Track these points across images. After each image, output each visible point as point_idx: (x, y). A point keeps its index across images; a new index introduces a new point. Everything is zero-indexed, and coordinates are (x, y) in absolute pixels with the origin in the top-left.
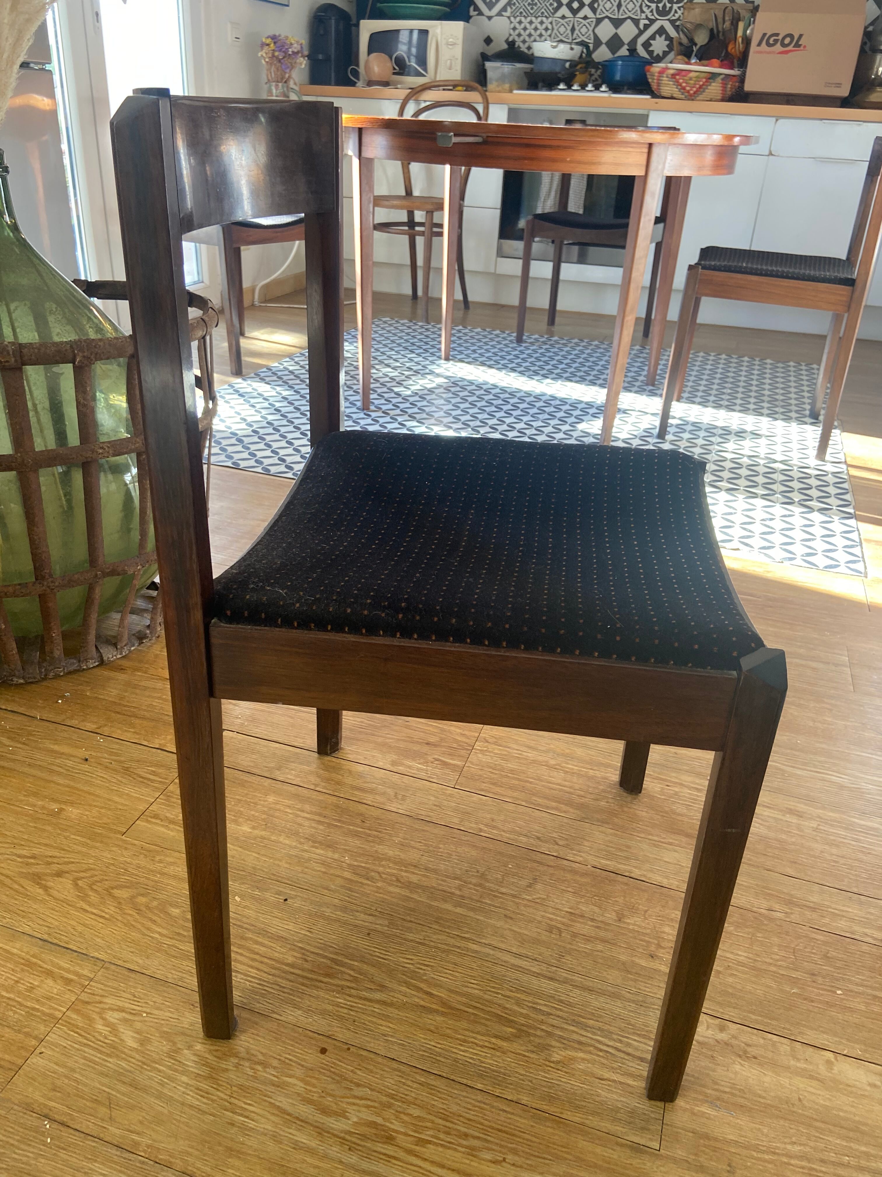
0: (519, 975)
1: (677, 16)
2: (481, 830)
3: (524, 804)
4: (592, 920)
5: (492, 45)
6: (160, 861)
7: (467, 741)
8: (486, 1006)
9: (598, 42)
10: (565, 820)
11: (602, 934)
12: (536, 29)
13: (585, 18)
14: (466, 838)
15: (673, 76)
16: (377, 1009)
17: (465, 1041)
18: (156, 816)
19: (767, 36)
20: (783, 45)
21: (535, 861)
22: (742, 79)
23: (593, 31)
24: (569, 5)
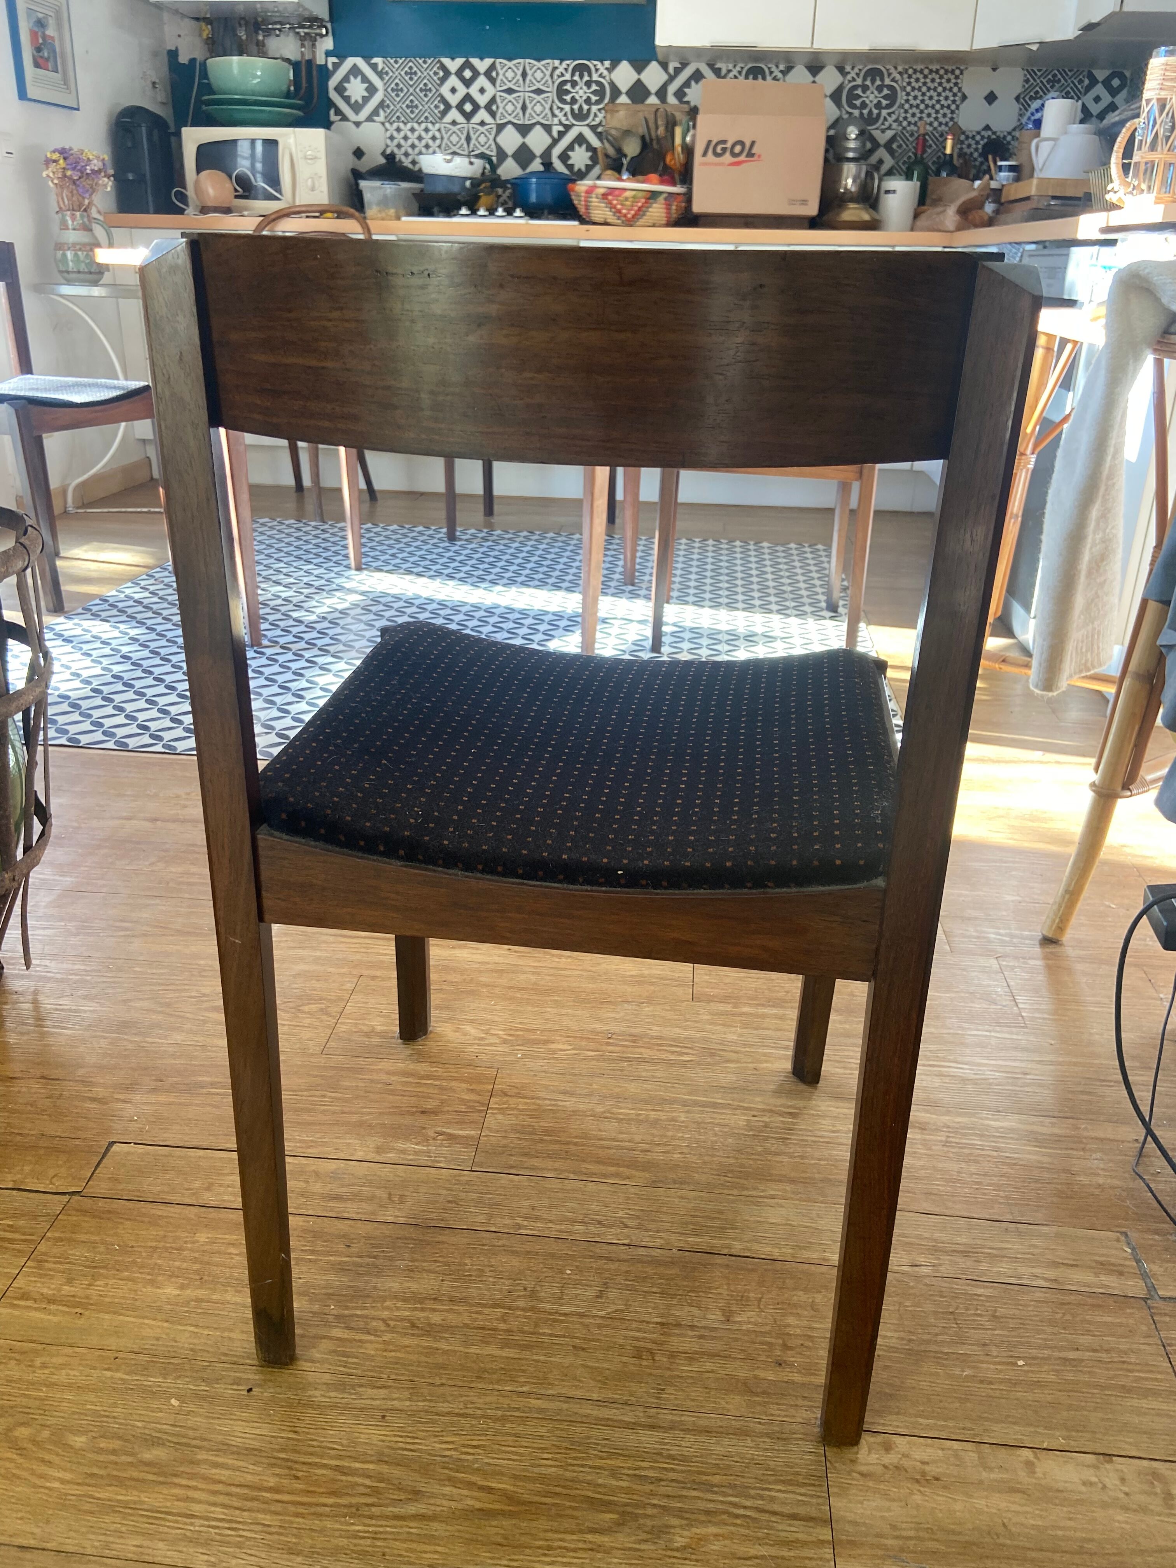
0: (607, 1432)
1: (598, 120)
2: (520, 1227)
3: (572, 1176)
4: (692, 1328)
5: (364, 159)
6: (44, 1366)
7: (478, 1098)
8: (571, 1488)
9: (502, 155)
10: (632, 1190)
11: (709, 1345)
12: (420, 138)
13: (482, 123)
14: (500, 1243)
15: (605, 196)
16: (415, 1528)
17: (549, 1548)
18: (25, 1296)
19: (713, 144)
20: (734, 155)
21: (601, 1257)
22: (688, 198)
23: (495, 140)
24: (460, 107)
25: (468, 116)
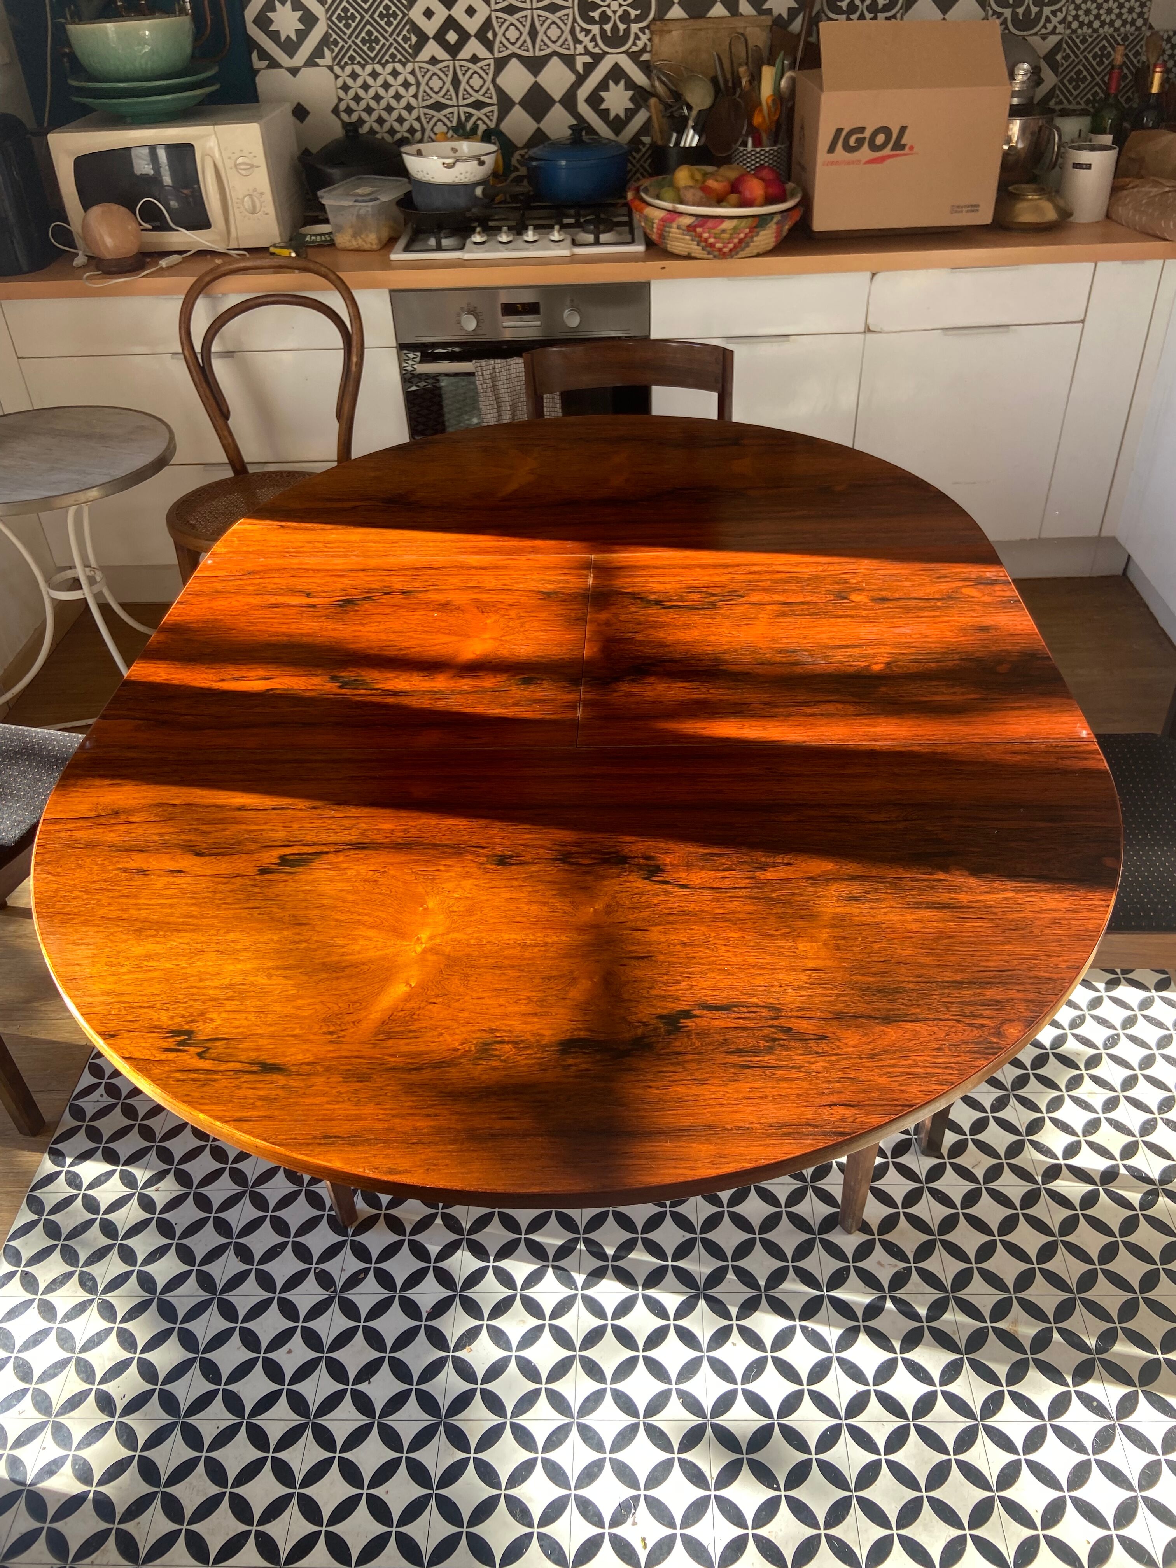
1: (640, 44)
5: (309, 119)
9: (505, 103)
12: (386, 86)
13: (475, 59)
15: (691, 228)
19: (844, 133)
20: (874, 147)
23: (494, 81)
24: (440, 37)
25: (453, 50)
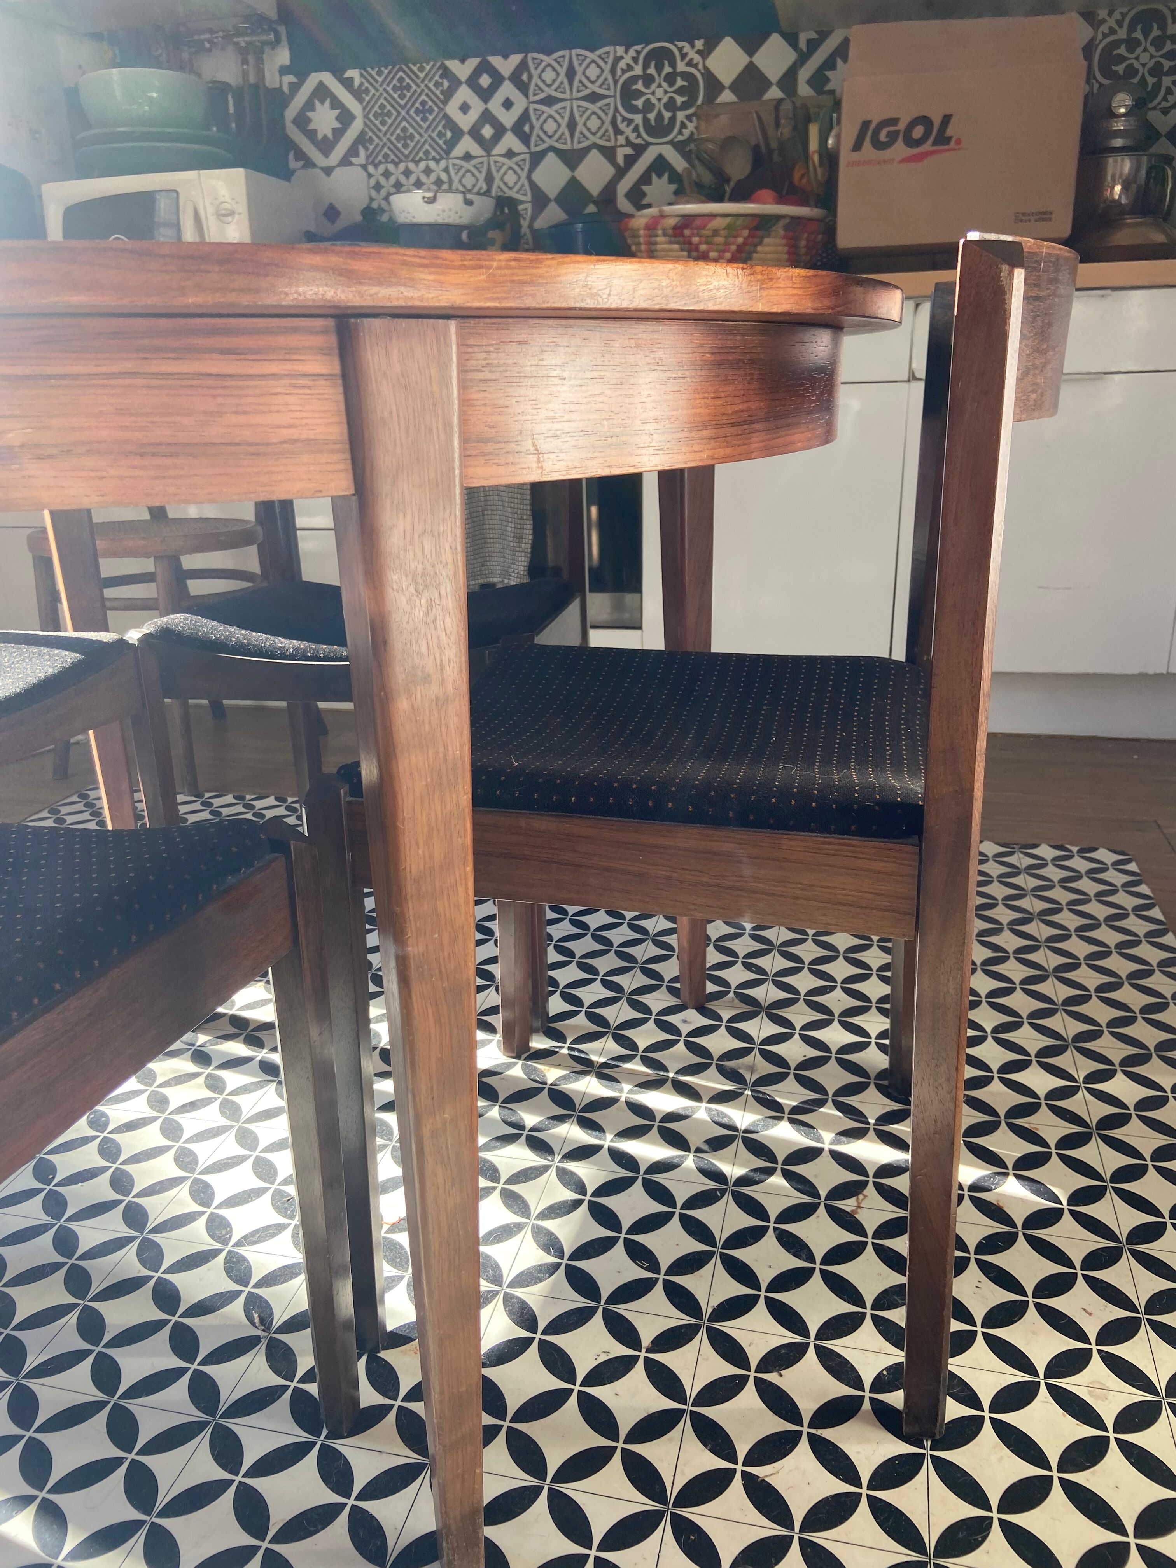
1: (686, 133)
5: (338, 221)
9: (540, 200)
12: (418, 183)
13: (510, 154)
15: (678, 230)
19: (873, 126)
20: (911, 142)
23: (529, 177)
24: (475, 133)
25: (487, 146)
